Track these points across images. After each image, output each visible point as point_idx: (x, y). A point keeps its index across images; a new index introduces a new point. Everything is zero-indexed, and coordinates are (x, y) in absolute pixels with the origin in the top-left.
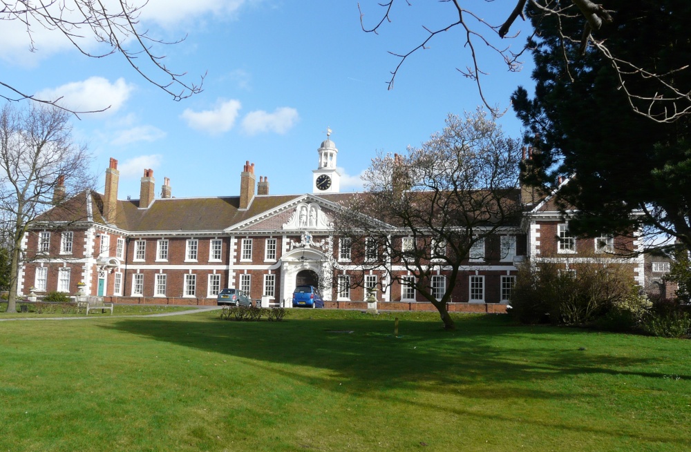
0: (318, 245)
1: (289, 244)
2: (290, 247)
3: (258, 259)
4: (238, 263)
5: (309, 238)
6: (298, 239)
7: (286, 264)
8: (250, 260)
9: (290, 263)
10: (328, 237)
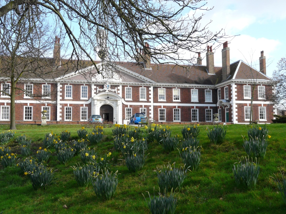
0: (113, 90)
1: (96, 89)
2: (97, 91)
3: (76, 97)
4: (63, 99)
5: (109, 86)
6: (102, 86)
7: (96, 101)
8: (71, 98)
9: (98, 100)
10: (119, 86)
